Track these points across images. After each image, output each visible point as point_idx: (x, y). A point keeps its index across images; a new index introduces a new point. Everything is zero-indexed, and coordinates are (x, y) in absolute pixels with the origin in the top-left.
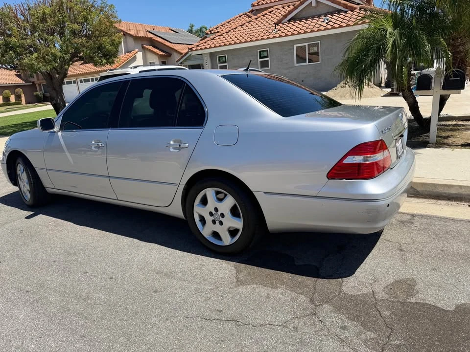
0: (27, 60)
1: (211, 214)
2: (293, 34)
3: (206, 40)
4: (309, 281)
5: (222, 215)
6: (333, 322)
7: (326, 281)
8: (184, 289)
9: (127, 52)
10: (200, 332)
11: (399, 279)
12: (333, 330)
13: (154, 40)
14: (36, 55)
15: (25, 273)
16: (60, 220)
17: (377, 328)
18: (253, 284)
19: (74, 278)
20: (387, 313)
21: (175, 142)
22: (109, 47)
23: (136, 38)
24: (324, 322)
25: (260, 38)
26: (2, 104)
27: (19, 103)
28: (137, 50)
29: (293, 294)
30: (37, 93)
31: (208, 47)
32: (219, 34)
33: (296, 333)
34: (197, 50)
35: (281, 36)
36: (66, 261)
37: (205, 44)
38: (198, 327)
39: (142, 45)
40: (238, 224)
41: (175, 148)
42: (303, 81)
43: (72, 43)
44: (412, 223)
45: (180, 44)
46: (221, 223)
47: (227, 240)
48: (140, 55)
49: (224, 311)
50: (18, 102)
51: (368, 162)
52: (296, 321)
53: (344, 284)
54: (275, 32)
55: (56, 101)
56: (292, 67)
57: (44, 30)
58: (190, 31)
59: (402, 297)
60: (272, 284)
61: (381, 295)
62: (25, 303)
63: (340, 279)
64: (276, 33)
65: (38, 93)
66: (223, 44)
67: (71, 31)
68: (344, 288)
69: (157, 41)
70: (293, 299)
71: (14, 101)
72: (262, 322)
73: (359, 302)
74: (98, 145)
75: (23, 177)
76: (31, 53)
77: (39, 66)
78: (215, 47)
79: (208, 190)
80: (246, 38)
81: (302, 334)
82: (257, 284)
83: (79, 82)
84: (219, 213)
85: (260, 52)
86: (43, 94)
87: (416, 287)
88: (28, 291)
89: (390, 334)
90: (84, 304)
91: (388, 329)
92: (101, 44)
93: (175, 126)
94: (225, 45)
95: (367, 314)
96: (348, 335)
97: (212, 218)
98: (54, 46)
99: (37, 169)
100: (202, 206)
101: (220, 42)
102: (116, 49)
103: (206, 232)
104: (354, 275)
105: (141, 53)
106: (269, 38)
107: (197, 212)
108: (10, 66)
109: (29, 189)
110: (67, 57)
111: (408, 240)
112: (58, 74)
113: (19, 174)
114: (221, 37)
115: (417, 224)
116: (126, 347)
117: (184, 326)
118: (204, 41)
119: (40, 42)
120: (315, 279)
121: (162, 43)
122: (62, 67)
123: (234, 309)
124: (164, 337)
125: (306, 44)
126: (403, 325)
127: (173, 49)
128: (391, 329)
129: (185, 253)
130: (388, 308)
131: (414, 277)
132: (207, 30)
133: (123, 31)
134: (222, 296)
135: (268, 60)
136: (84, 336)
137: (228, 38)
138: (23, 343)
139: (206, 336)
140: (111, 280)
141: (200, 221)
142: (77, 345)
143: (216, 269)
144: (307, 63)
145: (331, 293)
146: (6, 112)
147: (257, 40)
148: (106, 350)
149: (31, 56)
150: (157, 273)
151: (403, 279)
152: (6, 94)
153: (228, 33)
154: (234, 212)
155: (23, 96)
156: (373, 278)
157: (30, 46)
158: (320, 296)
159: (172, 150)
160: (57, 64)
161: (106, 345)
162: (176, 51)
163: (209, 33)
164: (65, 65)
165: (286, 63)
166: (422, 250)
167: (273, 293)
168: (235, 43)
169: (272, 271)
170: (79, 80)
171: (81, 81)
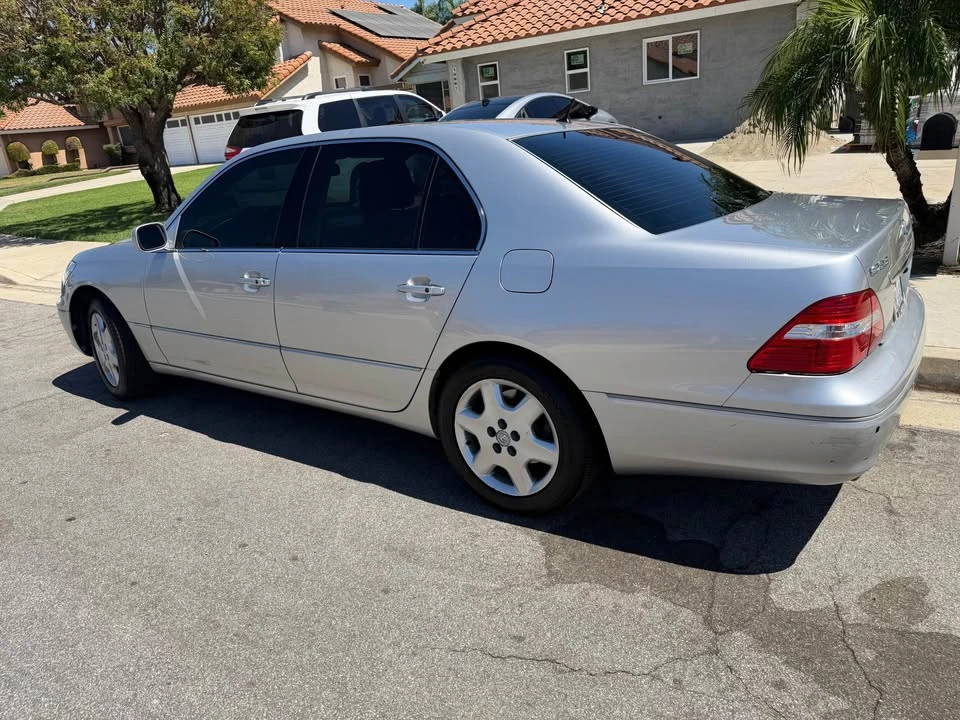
0: (92, 84)
1: (491, 432)
2: (641, 17)
3: (455, 29)
4: (698, 577)
5: (516, 436)
6: (755, 671)
7: (735, 578)
8: (443, 587)
9: (289, 57)
10: (482, 683)
11: (889, 579)
12: (756, 689)
13: (344, 30)
14: (109, 72)
15: (124, 542)
16: (181, 429)
17: (848, 687)
18: (583, 581)
19: (220, 556)
20: (869, 655)
21: (416, 281)
22: (254, 51)
23: (308, 28)
24: (736, 671)
25: (569, 25)
26: (42, 169)
27: (76, 168)
28: (309, 53)
29: (668, 606)
30: (109, 146)
31: (459, 45)
32: (482, 17)
33: (679, 692)
34: (434, 52)
35: (614, 21)
36: (201, 519)
37: (452, 40)
38: (478, 673)
39: (320, 42)
40: (549, 455)
41: (415, 296)
42: (660, 117)
43: (180, 46)
44: (912, 449)
45: (397, 38)
46: (512, 451)
47: (524, 486)
48: (314, 64)
49: (527, 640)
50: (73, 165)
51: (837, 339)
52: (679, 665)
53: (772, 586)
54: (601, 11)
55: (152, 167)
56: (636, 89)
57: (125, 21)
58: (419, 10)
59: (900, 620)
60: (622, 582)
61: (854, 614)
62: (132, 607)
63: (764, 576)
64: (604, 14)
65: (112, 146)
66: (490, 39)
67: (178, 21)
68: (773, 596)
69: (350, 33)
70: (669, 617)
71: (65, 163)
72: (608, 666)
73: (809, 628)
74: (257, 282)
75: (105, 341)
76: (99, 69)
77: (116, 96)
78: (474, 45)
79: (487, 384)
80: (539, 25)
81: (693, 697)
82: (590, 582)
83: (193, 122)
84: (509, 430)
85: (569, 55)
86: (123, 149)
87: (927, 598)
88: (133, 584)
89: (878, 702)
90: (246, 615)
91: (873, 690)
92: (239, 47)
93: (415, 248)
94: (495, 41)
95: (827, 656)
96: (788, 701)
97: (494, 440)
98: (145, 52)
99: (131, 326)
100: (472, 414)
101: (485, 35)
102: (269, 55)
103: (480, 466)
104: (794, 566)
105: (318, 59)
106: (589, 25)
107: (462, 427)
108: (58, 95)
109: (117, 364)
110: (172, 75)
111: (906, 489)
112: (154, 110)
113: (96, 333)
114: (486, 24)
115: (921, 451)
116: (339, 710)
117: (450, 669)
118: (449, 34)
119: (117, 46)
120: (712, 573)
121: (361, 38)
122: (161, 97)
123: (549, 635)
124: (411, 691)
125: (669, 38)
126: (905, 683)
127: (384, 49)
128: (880, 691)
129: (438, 506)
130: (871, 645)
131: (924, 575)
132: (454, 8)
133: (280, 13)
134: (520, 605)
135: (586, 73)
136: (252, 684)
137: (502, 27)
138: (136, 695)
139: (494, 692)
140: (295, 562)
141: (468, 443)
142: (242, 703)
143: (502, 544)
144: (670, 79)
145: (747, 605)
146: (50, 186)
147: (563, 29)
148: (298, 714)
149: (100, 75)
150: (386, 550)
151: (899, 579)
152: (49, 148)
153: (501, 16)
154: (540, 429)
155: (82, 152)
156: (835, 575)
157: (97, 55)
158: (725, 613)
159: (410, 298)
160: (150, 91)
161: (298, 705)
162: (390, 54)
163: (460, 14)
164: (167, 91)
165: (625, 80)
166: (936, 513)
167: (625, 601)
168: (517, 38)
169: (621, 553)
170: (192, 118)
171: (197, 121)
